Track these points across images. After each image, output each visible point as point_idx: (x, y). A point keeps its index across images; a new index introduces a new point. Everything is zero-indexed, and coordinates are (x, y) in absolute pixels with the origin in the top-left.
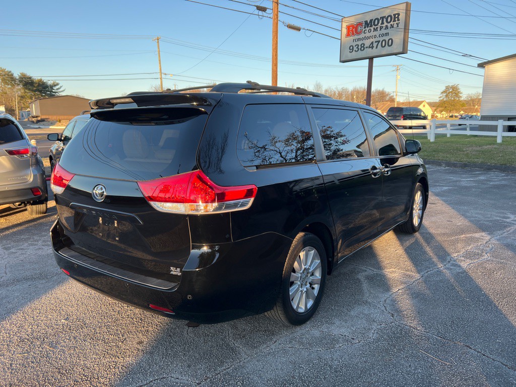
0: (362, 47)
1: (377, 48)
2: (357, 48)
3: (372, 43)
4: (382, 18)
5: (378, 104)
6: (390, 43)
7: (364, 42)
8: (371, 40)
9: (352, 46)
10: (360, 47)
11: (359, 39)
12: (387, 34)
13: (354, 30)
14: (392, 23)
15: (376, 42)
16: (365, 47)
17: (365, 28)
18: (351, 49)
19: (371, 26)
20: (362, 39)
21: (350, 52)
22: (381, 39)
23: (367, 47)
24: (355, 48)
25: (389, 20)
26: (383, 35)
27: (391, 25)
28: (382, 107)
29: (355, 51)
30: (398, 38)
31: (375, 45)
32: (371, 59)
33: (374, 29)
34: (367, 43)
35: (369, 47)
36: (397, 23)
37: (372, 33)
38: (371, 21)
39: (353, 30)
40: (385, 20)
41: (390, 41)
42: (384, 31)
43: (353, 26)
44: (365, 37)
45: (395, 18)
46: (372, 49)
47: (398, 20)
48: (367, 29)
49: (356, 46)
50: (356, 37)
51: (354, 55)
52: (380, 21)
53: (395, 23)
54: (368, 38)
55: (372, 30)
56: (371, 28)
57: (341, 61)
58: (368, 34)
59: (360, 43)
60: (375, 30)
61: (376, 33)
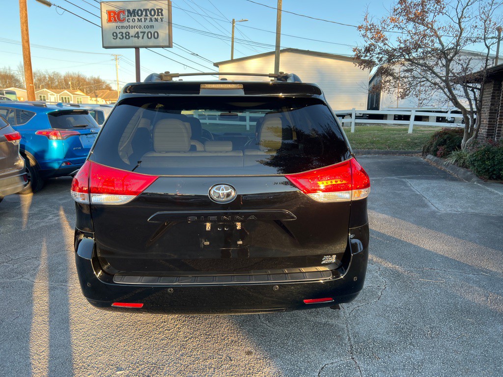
0: (126, 35)
1: (143, 38)
2: (122, 35)
3: (138, 33)
4: (146, 10)
5: (97, 91)
6: (156, 36)
7: (128, 30)
8: (137, 30)
9: (116, 33)
10: (124, 35)
11: (123, 27)
12: (152, 27)
13: (116, 16)
14: (156, 17)
15: (141, 32)
16: (130, 35)
17: (128, 16)
18: (115, 35)
19: (135, 16)
20: (127, 27)
21: (114, 38)
22: (146, 30)
23: (132, 36)
24: (119, 36)
25: (153, 13)
26: (148, 27)
27: (155, 18)
28: (103, 95)
29: (120, 38)
30: (163, 33)
31: (141, 35)
32: (137, 49)
33: (138, 19)
34: (132, 32)
35: (135, 37)
36: (161, 18)
37: (137, 23)
38: (134, 11)
39: (114, 16)
40: (148, 13)
41: (156, 34)
42: (148, 23)
43: (114, 12)
44: (129, 26)
45: (158, 12)
46: (138, 39)
47: (162, 15)
48: (131, 18)
49: (120, 33)
50: (119, 24)
51: (118, 42)
52: (144, 13)
53: (159, 17)
54: (133, 27)
55: (136, 20)
56: (135, 18)
57: (104, 47)
58: (131, 24)
59: (124, 31)
60: (140, 20)
61: (140, 24)
